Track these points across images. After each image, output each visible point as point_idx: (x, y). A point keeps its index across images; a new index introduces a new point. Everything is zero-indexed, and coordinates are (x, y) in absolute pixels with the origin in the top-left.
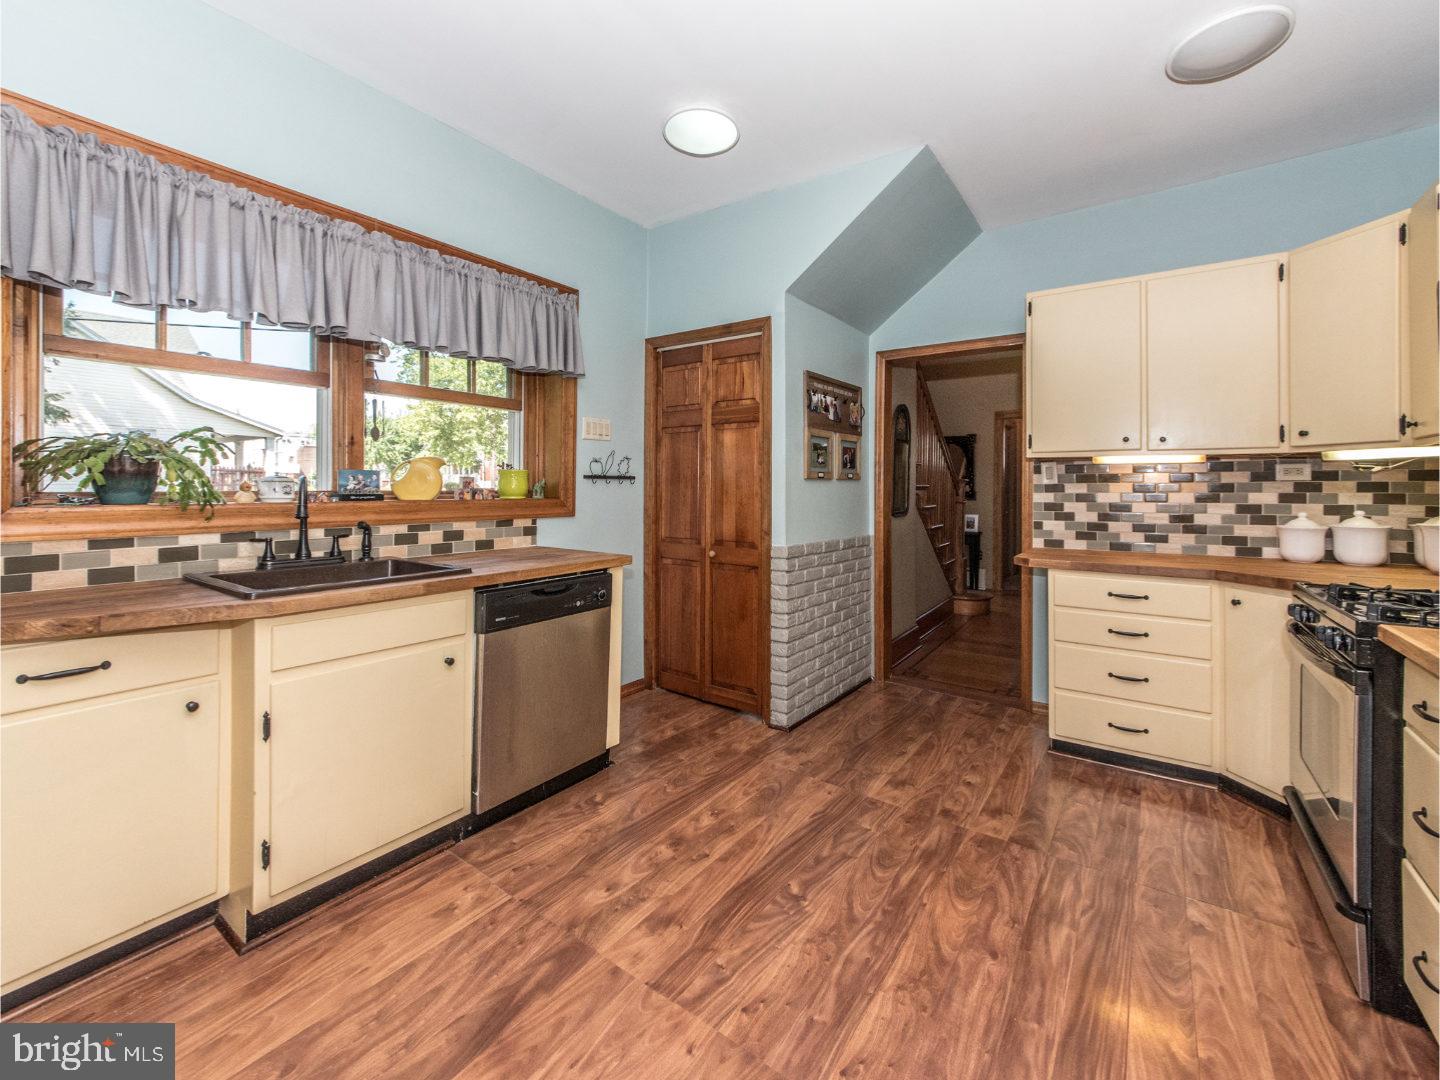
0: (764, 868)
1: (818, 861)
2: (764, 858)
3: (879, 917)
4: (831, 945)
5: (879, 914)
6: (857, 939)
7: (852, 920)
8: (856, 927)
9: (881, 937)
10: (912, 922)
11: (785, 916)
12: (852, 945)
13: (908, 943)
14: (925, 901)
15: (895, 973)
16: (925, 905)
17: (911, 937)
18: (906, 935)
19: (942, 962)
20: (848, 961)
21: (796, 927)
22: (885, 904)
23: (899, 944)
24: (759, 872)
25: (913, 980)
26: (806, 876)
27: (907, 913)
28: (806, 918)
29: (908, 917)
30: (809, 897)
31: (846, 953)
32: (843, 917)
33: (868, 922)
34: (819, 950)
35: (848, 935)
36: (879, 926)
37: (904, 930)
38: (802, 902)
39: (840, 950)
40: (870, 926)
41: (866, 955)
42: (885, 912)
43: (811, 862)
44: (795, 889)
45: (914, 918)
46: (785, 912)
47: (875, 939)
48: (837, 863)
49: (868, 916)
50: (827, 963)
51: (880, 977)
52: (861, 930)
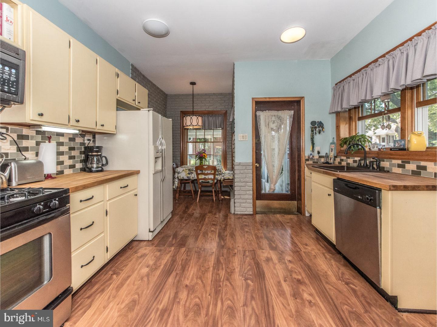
0: (265, 285)
1: (252, 298)
2: (269, 289)
3: (221, 283)
4: (229, 271)
5: (222, 285)
6: (223, 275)
7: (228, 279)
8: (225, 278)
9: (218, 278)
10: (211, 286)
11: (245, 273)
12: (224, 273)
13: (210, 279)
14: (209, 297)
15: (211, 271)
16: (209, 295)
17: (210, 281)
18: (212, 281)
19: (200, 278)
20: (223, 269)
21: (240, 271)
22: (222, 289)
23: (212, 278)
24: (265, 283)
25: (206, 271)
26: (251, 288)
27: (214, 289)
28: (239, 274)
29: (213, 287)
30: (244, 281)
31: (224, 270)
32: (231, 279)
33: (223, 281)
34: (230, 268)
35: (226, 275)
36: (220, 281)
37: (213, 283)
38: (244, 279)
39: (226, 270)
40: (222, 280)
41: (219, 272)
42: (220, 286)
43: (254, 295)
44: (249, 282)
45: (211, 288)
46: (246, 274)
47: (219, 277)
48: (246, 299)
49: (224, 283)
50: (227, 267)
51: (214, 269)
52: (224, 277)
